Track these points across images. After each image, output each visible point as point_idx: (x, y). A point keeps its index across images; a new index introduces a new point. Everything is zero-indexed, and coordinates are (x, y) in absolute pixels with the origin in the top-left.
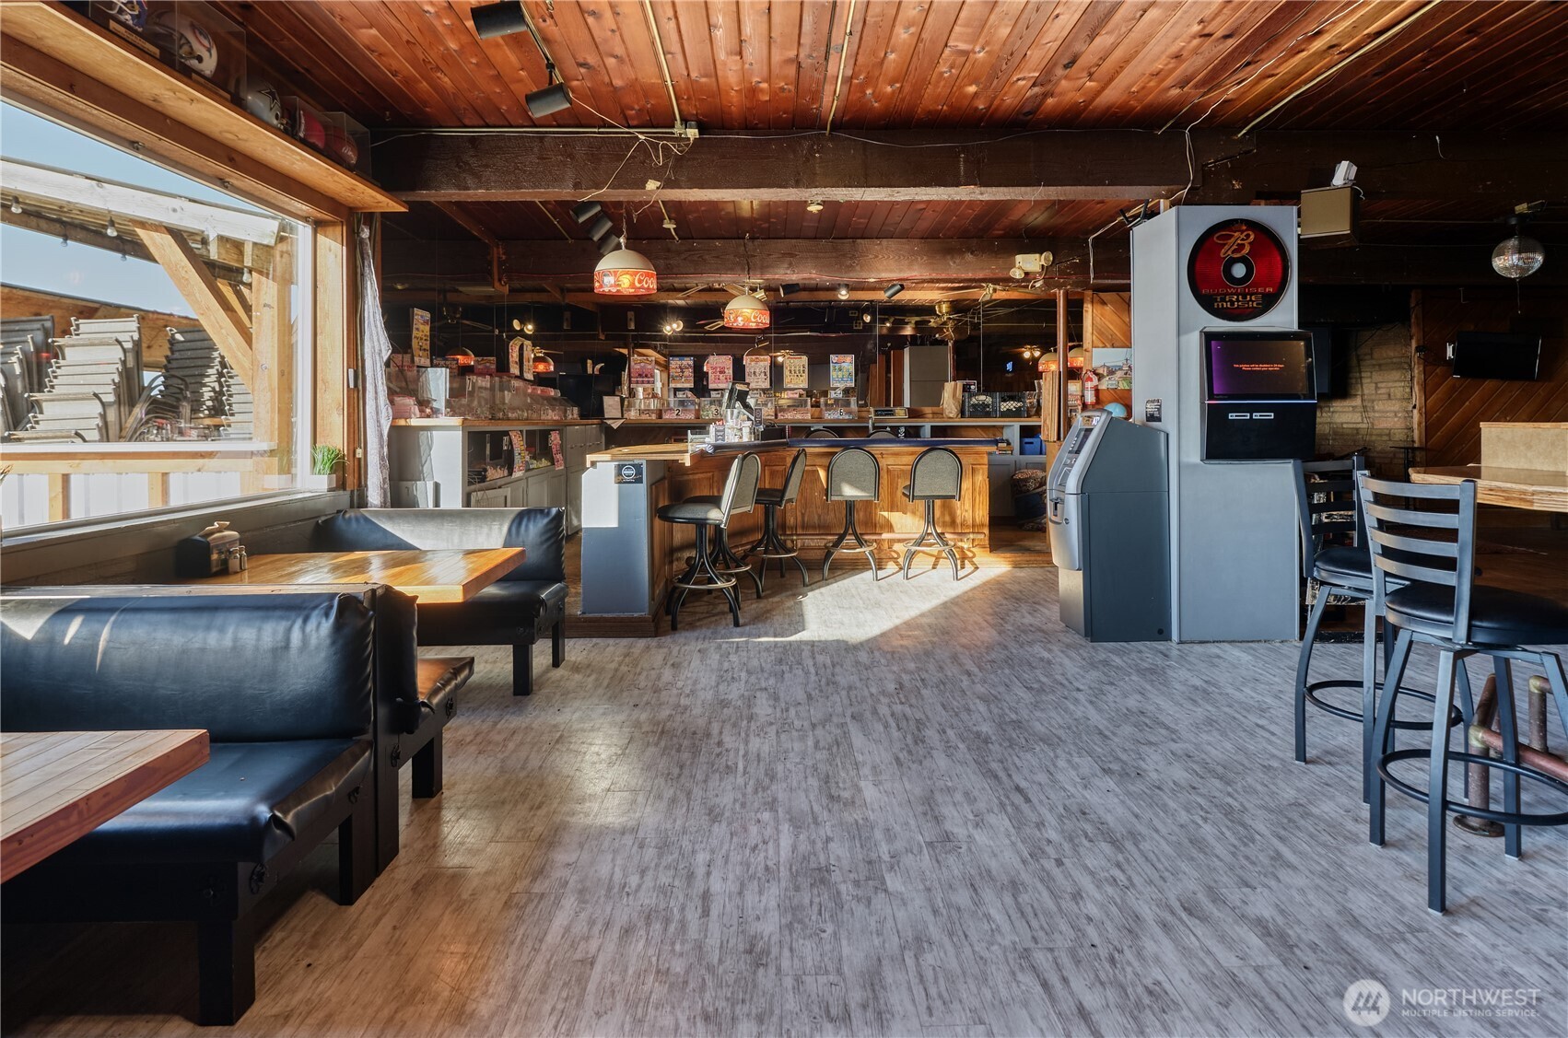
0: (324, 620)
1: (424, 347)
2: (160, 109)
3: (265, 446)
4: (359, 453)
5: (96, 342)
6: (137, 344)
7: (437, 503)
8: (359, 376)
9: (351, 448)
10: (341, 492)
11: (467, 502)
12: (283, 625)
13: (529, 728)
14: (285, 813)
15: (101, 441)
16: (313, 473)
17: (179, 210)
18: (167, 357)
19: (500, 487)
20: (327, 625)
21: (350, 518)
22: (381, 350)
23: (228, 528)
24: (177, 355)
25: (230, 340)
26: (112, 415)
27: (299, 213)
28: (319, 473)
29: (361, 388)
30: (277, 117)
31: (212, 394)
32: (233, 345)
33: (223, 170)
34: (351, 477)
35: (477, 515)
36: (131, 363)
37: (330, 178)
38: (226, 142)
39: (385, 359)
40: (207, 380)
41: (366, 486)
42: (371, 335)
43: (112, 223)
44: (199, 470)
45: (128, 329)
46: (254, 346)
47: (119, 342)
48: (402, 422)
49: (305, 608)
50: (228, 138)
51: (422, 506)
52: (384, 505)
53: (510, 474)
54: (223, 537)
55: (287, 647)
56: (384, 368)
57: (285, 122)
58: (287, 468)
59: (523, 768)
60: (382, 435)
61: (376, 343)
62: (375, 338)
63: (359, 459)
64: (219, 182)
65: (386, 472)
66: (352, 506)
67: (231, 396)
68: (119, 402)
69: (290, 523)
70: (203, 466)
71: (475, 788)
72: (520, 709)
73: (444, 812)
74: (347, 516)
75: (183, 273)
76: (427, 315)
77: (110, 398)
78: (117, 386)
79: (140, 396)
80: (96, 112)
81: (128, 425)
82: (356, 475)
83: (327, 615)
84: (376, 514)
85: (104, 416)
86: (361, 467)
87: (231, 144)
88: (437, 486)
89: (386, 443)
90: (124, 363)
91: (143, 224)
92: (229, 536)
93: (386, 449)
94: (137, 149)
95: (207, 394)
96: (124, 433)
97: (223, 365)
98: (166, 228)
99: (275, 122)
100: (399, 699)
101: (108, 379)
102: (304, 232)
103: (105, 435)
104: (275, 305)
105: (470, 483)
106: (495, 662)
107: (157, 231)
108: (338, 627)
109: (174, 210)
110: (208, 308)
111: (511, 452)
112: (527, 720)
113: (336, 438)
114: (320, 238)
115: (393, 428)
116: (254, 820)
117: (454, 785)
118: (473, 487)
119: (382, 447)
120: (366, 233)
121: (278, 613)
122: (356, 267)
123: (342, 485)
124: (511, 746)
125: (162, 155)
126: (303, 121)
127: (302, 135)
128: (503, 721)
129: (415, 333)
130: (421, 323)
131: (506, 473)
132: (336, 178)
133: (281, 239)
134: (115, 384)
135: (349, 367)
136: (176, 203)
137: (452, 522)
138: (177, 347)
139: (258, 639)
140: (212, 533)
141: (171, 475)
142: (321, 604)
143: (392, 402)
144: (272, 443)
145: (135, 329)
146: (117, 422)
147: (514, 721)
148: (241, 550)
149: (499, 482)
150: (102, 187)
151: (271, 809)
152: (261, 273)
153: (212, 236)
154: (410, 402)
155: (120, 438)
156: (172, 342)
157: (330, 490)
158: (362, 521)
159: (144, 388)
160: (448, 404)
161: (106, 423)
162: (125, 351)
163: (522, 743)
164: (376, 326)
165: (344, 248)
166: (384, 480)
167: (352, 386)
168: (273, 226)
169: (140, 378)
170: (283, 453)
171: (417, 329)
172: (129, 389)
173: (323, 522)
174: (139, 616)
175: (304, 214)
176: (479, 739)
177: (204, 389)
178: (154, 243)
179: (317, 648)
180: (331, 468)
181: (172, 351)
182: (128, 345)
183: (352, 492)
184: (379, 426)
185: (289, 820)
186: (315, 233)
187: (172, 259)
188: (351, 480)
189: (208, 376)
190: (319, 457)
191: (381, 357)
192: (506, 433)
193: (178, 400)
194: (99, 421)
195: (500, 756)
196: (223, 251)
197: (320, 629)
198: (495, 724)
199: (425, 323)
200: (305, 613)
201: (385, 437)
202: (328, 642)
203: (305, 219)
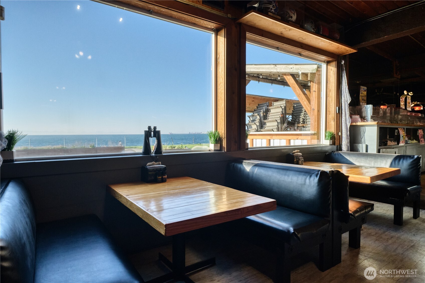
0: (316, 177)
1: (364, 99)
2: (283, 36)
3: (313, 132)
4: (340, 134)
5: (277, 107)
6: (285, 107)
7: (367, 151)
8: (340, 109)
9: (337, 132)
10: (334, 146)
11: (379, 151)
12: (304, 177)
13: (398, 238)
14: (298, 233)
15: (277, 131)
16: (325, 139)
17: (292, 68)
18: (293, 111)
19: (393, 148)
20: (316, 179)
21: (336, 154)
22: (347, 100)
23: (299, 152)
24: (295, 110)
25: (305, 102)
26: (280, 126)
27: (322, 60)
28: (327, 140)
29: (340, 113)
30: (313, 29)
31: (302, 120)
32: (306, 103)
33: (299, 50)
34: (337, 141)
35: (381, 156)
36: (284, 112)
37: (330, 46)
38: (300, 41)
39: (349, 103)
40: (301, 116)
41: (342, 144)
42: (344, 95)
43: (279, 76)
44: (297, 139)
45: (283, 103)
46: (311, 104)
47: (281, 107)
48: (354, 124)
49: (311, 173)
50: (300, 40)
51: (361, 152)
52: (348, 150)
53: (398, 144)
54: (297, 154)
55: (305, 184)
56: (348, 106)
57: (315, 30)
58: (319, 138)
59: (395, 251)
60: (347, 128)
61: (346, 98)
62: (345, 96)
63: (340, 136)
64: (299, 55)
65: (349, 140)
66: (337, 150)
67: (307, 120)
68: (281, 122)
69: (317, 153)
70: (298, 138)
71: (373, 252)
72: (396, 230)
73: (360, 255)
74: (335, 153)
75: (294, 86)
76: (366, 88)
77: (279, 121)
78: (281, 118)
79: (286, 120)
80: (268, 41)
81: (283, 128)
82: (339, 141)
83: (317, 176)
84: (345, 153)
85: (278, 126)
86: (340, 138)
87: (301, 41)
88: (367, 146)
89: (348, 131)
90: (282, 112)
91: (285, 74)
92: (299, 154)
93: (348, 133)
94: (278, 49)
95: (301, 120)
96: (282, 130)
97: (305, 111)
98: (290, 74)
99: (313, 31)
100: (342, 210)
101: (278, 116)
102: (324, 66)
103: (278, 130)
104: (317, 91)
105: (380, 146)
106: (387, 211)
107: (288, 75)
108: (320, 180)
109: (291, 68)
110: (300, 94)
111: (399, 136)
112: (398, 235)
113: (333, 129)
114: (329, 67)
115: (351, 126)
116: (289, 231)
117: (365, 248)
118: (381, 147)
119: (347, 132)
120: (343, 62)
121: (303, 173)
122: (340, 74)
123: (334, 144)
124: (390, 242)
125: (284, 50)
126: (322, 28)
127: (321, 33)
128: (388, 232)
129: (361, 94)
130: (363, 92)
131: (396, 143)
132: (332, 45)
133: (317, 70)
134: (280, 117)
135: (337, 106)
136: (291, 66)
137: (371, 158)
138: (295, 108)
139: (297, 180)
140: (295, 153)
141: (291, 140)
142: (315, 172)
143: (351, 117)
144: (315, 132)
145: (285, 103)
146: (281, 127)
147: (393, 234)
148: (302, 158)
149: (393, 147)
150: (276, 66)
151: (294, 230)
152: (312, 82)
153: (300, 73)
154: (358, 117)
155: (281, 131)
156: (294, 107)
157: (330, 145)
158: (339, 155)
159: (286, 118)
160: (372, 117)
161: (278, 127)
162: (282, 109)
163: (395, 242)
164: (346, 92)
165: (336, 69)
166: (348, 142)
167: (337, 112)
168: (316, 66)
169: (286, 116)
170: (317, 134)
171: (362, 93)
172: (283, 119)
173: (328, 154)
174: (270, 169)
175: (324, 60)
176: (377, 235)
177: (301, 119)
178: (288, 79)
179: (313, 186)
180: (331, 138)
181: (294, 109)
182: (283, 108)
183: (337, 146)
184: (347, 125)
185: (299, 236)
186: (327, 65)
187: (292, 82)
188: (337, 143)
189: (301, 115)
190: (327, 134)
191: (347, 102)
192: (397, 129)
193: (295, 122)
194: (277, 127)
195: (385, 244)
196: (303, 77)
197: (314, 180)
198: (384, 232)
199: (365, 91)
200: (310, 174)
201: (348, 129)
202: (317, 184)
203: (324, 62)
